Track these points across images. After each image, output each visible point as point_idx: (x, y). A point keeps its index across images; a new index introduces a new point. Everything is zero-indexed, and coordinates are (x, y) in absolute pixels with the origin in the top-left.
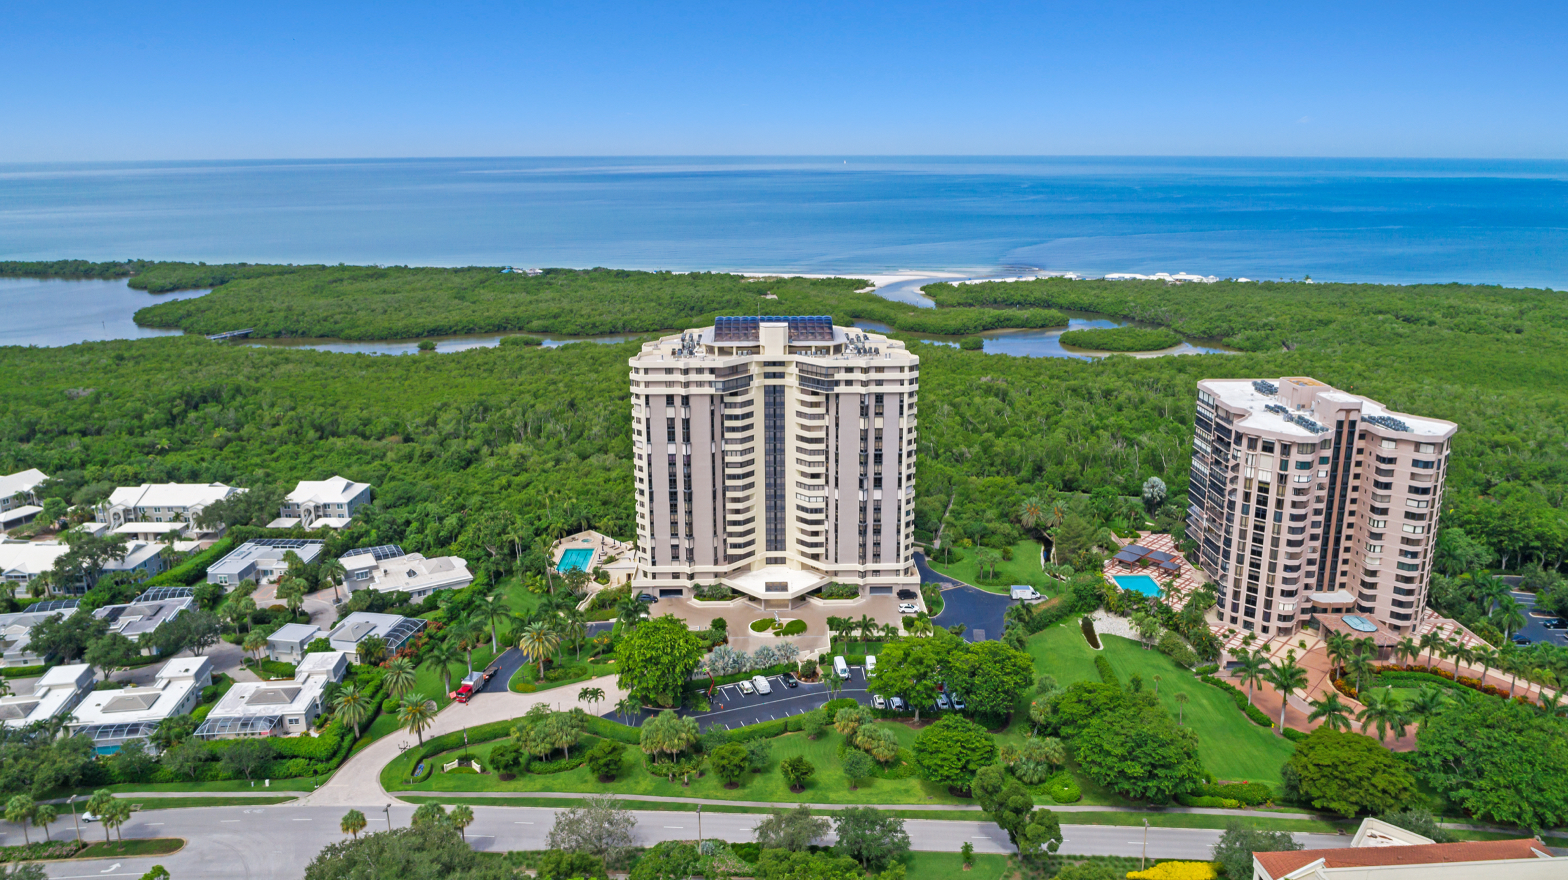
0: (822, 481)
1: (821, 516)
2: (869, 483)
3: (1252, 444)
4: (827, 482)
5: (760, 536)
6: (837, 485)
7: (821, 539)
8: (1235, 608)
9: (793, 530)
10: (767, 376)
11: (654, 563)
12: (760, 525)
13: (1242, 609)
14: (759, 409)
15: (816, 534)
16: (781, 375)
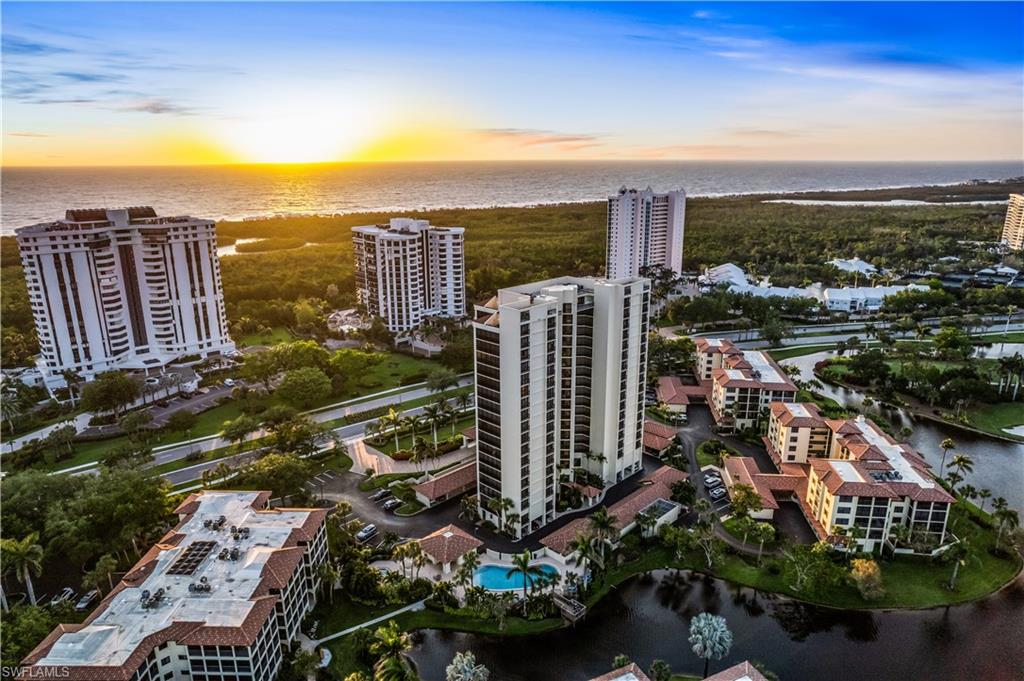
0: (167, 297)
1: (170, 318)
2: (197, 293)
3: (389, 243)
4: (171, 298)
5: (130, 337)
6: (178, 298)
7: (172, 331)
8: (394, 323)
9: (151, 330)
10: (119, 239)
11: (61, 364)
12: (129, 330)
13: (397, 322)
14: (117, 259)
15: (168, 329)
16: (128, 239)
